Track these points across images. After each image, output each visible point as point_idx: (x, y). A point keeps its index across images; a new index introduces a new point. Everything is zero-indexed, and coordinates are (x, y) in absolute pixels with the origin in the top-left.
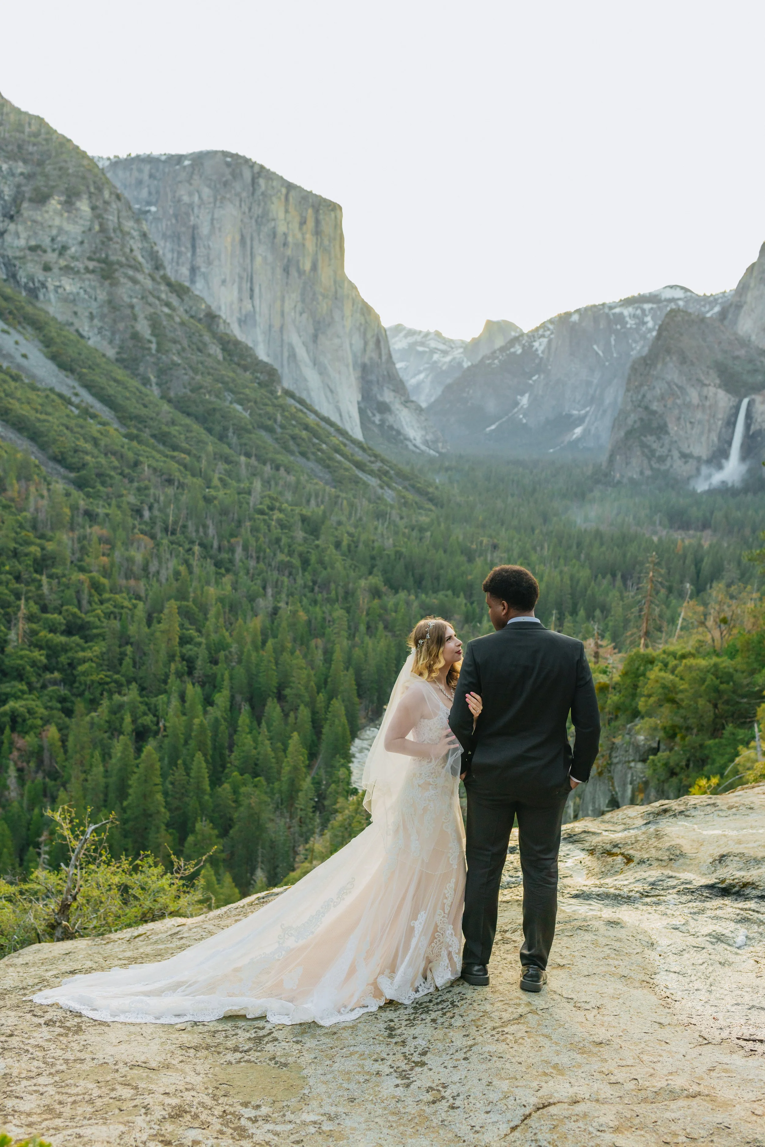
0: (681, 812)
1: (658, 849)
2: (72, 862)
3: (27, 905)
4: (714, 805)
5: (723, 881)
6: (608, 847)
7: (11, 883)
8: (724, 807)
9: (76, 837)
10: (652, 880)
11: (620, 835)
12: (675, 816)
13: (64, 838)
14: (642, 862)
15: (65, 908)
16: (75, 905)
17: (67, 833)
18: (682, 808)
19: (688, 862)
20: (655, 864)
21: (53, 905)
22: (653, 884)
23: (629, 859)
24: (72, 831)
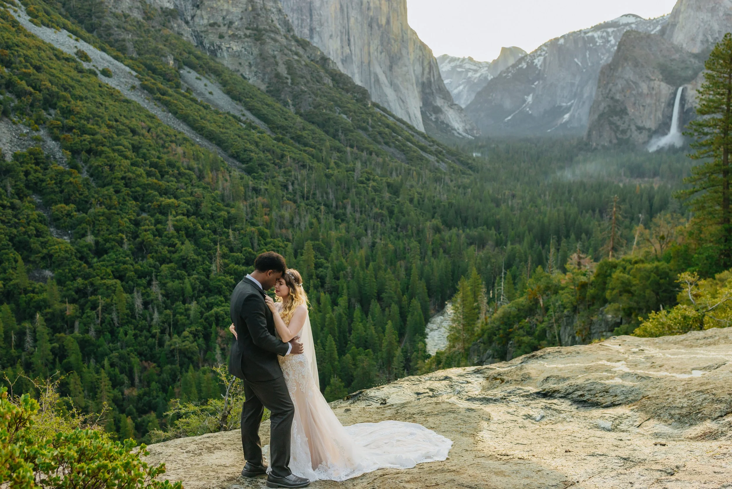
0: (541, 356)
1: (517, 375)
2: (227, 393)
3: (205, 417)
4: (560, 352)
5: (544, 390)
6: (496, 375)
7: (196, 405)
8: (564, 353)
9: (229, 381)
10: (509, 391)
11: (506, 369)
12: (537, 358)
13: (223, 381)
14: (508, 382)
15: (225, 417)
16: (230, 416)
17: (224, 379)
18: (542, 354)
19: (531, 381)
20: (514, 382)
21: (219, 416)
22: (510, 393)
23: (503, 381)
24: (227, 377)
